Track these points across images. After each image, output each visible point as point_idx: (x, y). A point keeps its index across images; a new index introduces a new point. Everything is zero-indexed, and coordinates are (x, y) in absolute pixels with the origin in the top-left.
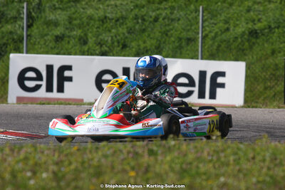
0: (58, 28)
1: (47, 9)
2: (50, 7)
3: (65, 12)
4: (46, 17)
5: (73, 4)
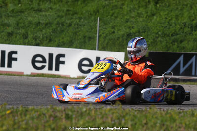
0: (10, 28)
1: (3, 16)
2: (5, 15)
3: (14, 19)
4: (3, 21)
5: (19, 13)
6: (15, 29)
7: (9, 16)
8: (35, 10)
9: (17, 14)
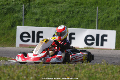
0: (37, 15)
1: (32, 7)
2: (34, 7)
3: (40, 9)
4: (32, 11)
5: (43, 5)
6: (41, 16)
7: (36, 7)
8: (53, 3)
9: (42, 6)
